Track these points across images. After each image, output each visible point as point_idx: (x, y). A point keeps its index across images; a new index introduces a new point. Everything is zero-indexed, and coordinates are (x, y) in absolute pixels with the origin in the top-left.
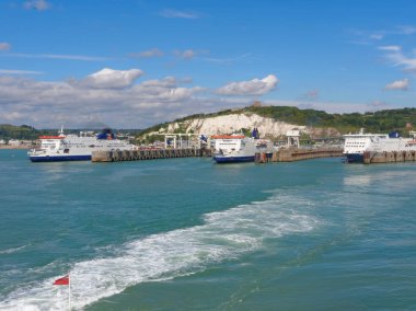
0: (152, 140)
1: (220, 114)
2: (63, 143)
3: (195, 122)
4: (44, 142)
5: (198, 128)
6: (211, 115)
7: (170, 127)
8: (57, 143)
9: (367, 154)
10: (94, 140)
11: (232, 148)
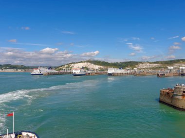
0: (60, 69)
1: (79, 62)
2: (40, 70)
3: (72, 65)
4: (35, 70)
5: (73, 66)
6: (77, 63)
7: (65, 66)
8: (38, 70)
9: (113, 73)
10: (47, 70)
11: (78, 72)
